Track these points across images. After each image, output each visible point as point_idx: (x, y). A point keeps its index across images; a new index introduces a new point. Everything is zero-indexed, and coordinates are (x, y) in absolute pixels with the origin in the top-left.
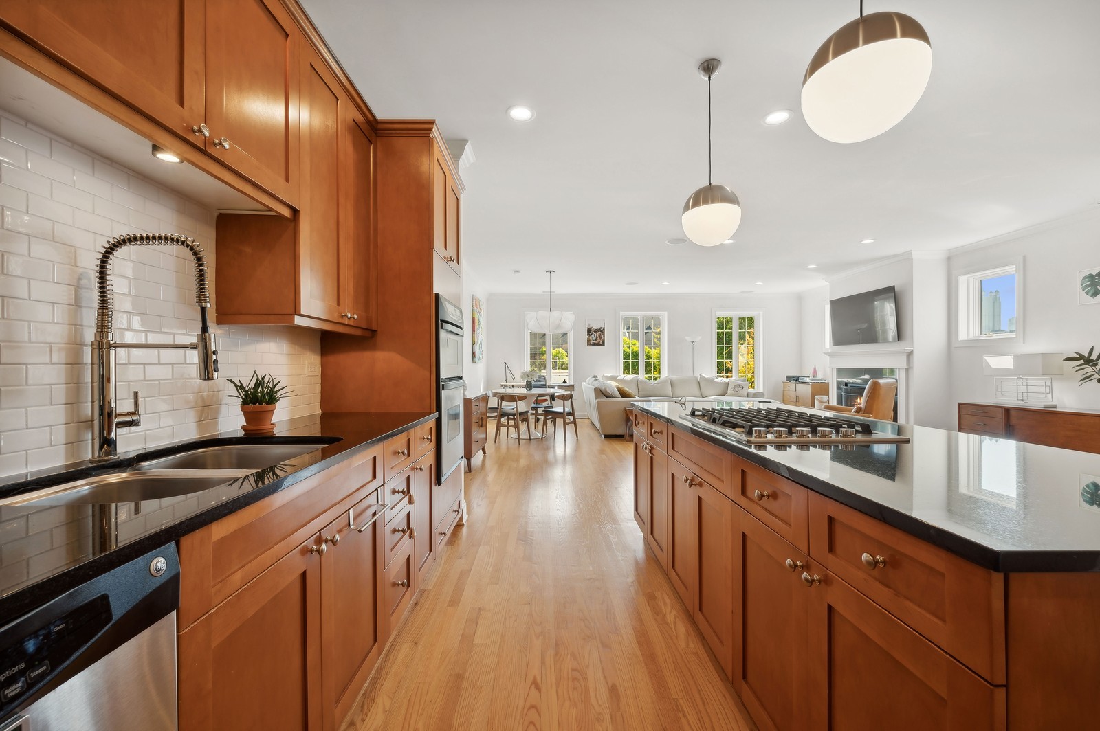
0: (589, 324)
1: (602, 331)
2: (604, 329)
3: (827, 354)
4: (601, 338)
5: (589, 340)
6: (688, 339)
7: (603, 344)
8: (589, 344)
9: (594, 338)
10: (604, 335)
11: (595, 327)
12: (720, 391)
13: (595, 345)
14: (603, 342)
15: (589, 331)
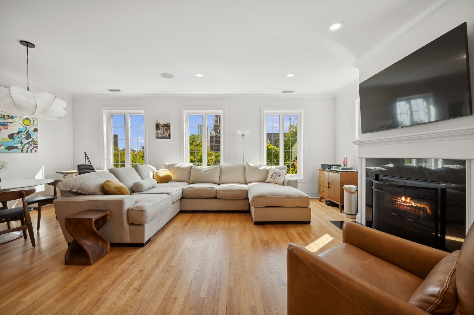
0: (157, 121)
1: (167, 126)
2: (170, 125)
3: (355, 143)
4: (167, 132)
5: (157, 134)
6: (239, 132)
7: (169, 137)
8: (158, 137)
9: (162, 132)
10: (170, 129)
11: (163, 122)
12: (260, 178)
13: (162, 138)
14: (169, 135)
15: (158, 126)
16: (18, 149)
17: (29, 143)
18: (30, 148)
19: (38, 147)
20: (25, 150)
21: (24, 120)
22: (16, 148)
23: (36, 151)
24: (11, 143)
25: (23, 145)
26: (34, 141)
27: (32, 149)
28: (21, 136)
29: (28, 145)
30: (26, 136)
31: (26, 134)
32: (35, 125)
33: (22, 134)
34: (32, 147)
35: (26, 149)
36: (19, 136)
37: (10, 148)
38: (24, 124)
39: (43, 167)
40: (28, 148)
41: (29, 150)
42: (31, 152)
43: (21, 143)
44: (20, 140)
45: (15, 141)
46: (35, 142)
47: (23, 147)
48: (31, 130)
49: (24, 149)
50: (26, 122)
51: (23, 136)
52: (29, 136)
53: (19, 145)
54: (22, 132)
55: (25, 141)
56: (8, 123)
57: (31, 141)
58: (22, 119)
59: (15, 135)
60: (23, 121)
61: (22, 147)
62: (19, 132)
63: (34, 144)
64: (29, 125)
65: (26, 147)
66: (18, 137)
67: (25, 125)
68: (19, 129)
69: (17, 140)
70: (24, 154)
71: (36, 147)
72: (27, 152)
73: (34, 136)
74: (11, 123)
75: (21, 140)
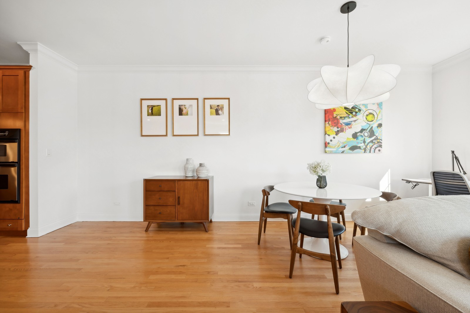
16: (361, 149)
17: (372, 141)
18: (374, 147)
19: (382, 145)
20: (367, 150)
21: (367, 115)
22: (359, 148)
23: (379, 150)
24: (354, 142)
25: (366, 144)
26: (378, 139)
27: (376, 148)
28: (364, 135)
29: (371, 144)
30: (369, 134)
31: (369, 131)
32: (380, 120)
33: (365, 132)
34: (375, 146)
35: (369, 149)
36: (362, 134)
37: (353, 148)
38: (367, 121)
39: (389, 170)
40: (371, 148)
41: (372, 150)
42: (374, 152)
43: (364, 142)
44: (362, 139)
45: (358, 141)
46: (378, 141)
47: (366, 147)
48: (375, 125)
49: (367, 148)
50: (370, 118)
51: (366, 134)
52: (372, 133)
53: (362, 145)
54: (365, 130)
55: (368, 140)
56: (352, 121)
57: (375, 139)
58: (365, 114)
59: (358, 134)
60: (367, 117)
61: (364, 147)
62: (362, 130)
63: (378, 142)
64: (372, 121)
65: (368, 147)
66: (361, 136)
67: (369, 121)
68: (362, 126)
69: (361, 139)
70: (367, 155)
71: (380, 146)
72: (370, 152)
73: (378, 132)
74: (355, 121)
75: (364, 139)
